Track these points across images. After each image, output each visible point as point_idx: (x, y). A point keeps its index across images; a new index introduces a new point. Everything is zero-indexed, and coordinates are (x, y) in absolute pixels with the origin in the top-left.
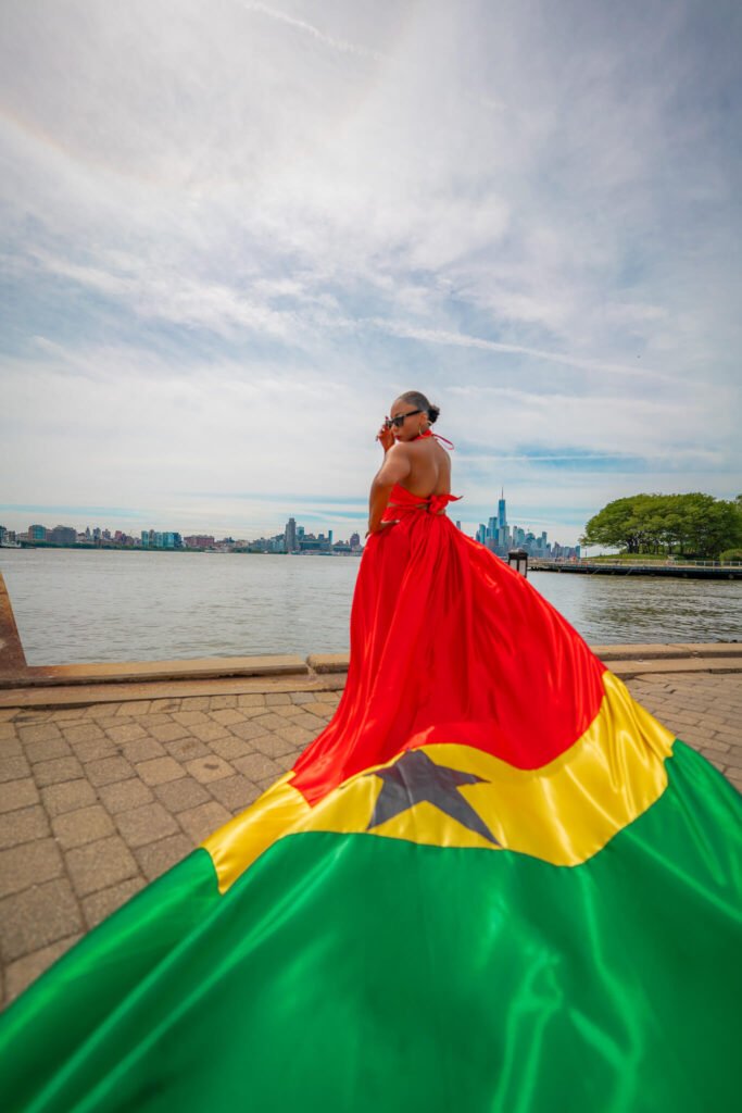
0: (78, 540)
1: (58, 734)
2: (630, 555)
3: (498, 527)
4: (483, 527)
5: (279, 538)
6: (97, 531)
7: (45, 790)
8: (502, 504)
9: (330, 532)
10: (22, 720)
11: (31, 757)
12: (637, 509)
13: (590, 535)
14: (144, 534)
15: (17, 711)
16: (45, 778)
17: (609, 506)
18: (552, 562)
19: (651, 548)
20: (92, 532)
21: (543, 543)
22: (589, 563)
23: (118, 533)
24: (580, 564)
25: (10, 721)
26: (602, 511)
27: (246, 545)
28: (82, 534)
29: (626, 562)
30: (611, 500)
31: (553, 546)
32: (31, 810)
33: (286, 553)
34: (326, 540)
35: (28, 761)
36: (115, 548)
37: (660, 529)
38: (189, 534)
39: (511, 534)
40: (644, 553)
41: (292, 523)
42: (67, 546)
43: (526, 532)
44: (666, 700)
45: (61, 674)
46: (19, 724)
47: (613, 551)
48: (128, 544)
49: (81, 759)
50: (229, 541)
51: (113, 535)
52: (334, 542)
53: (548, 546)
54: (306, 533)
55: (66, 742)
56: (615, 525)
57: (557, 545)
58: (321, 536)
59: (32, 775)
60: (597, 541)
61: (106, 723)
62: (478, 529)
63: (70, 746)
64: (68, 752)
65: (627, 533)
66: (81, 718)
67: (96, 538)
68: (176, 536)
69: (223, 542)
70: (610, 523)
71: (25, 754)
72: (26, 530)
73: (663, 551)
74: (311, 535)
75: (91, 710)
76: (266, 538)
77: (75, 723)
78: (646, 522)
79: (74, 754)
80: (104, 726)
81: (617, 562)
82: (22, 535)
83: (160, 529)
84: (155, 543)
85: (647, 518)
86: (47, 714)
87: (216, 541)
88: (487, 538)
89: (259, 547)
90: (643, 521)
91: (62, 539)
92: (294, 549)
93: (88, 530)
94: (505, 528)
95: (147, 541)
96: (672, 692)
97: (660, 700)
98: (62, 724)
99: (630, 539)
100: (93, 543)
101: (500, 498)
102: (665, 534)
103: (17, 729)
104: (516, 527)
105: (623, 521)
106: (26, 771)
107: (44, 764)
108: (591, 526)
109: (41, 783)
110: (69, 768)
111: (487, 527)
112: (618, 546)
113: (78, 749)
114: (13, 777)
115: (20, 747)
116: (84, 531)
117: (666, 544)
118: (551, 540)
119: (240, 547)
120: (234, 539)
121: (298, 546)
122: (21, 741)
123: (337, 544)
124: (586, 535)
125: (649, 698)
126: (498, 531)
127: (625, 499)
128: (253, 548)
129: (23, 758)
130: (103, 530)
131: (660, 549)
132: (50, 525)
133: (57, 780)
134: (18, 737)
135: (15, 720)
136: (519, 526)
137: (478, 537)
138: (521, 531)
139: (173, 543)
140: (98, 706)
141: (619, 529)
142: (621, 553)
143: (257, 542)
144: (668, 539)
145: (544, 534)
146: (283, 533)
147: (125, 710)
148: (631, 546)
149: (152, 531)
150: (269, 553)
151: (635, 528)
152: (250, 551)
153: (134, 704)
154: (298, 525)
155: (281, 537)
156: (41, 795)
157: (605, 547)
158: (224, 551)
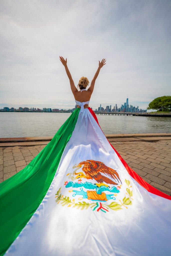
0: (29, 111)
1: (29, 151)
2: (160, 112)
3: (126, 105)
4: (122, 105)
6: (33, 108)
7: (27, 162)
8: (127, 99)
10: (21, 148)
11: (24, 156)
12: (162, 100)
13: (150, 107)
14: (43, 109)
15: (20, 147)
16: (27, 160)
17: (155, 99)
18: (140, 113)
19: (166, 110)
20: (32, 109)
21: (137, 109)
22: (149, 114)
23: (38, 109)
24: (146, 114)
25: (19, 149)
26: (153, 101)
27: (66, 111)
28: (30, 109)
29: (158, 113)
30: (156, 98)
31: (140, 110)
32: (25, 166)
35: (23, 156)
36: (37, 112)
37: (168, 105)
38: (53, 109)
39: (129, 107)
40: (164, 111)
42: (27, 112)
43: (133, 106)
44: (166, 146)
45: (28, 139)
46: (21, 149)
47: (155, 111)
48: (40, 111)
49: (34, 156)
50: (62, 110)
51: (37, 109)
53: (139, 110)
55: (31, 153)
56: (156, 104)
57: (141, 110)
59: (24, 159)
60: (152, 108)
61: (38, 149)
62: (121, 106)
63: (32, 154)
64: (31, 155)
65: (159, 106)
66: (33, 148)
67: (33, 110)
68: (51, 109)
69: (61, 110)
70: (155, 104)
71: (23, 155)
72: (18, 108)
73: (169, 110)
75: (35, 147)
76: (71, 109)
77: (32, 149)
78: (164, 103)
79: (32, 155)
80: (38, 150)
81: (156, 113)
82: (18, 110)
83: (47, 108)
84: (46, 111)
85: (165, 102)
86: (26, 147)
87: (59, 110)
88: (123, 108)
90: (163, 103)
91: (26, 110)
93: (31, 108)
94: (128, 105)
95: (44, 110)
96: (168, 144)
97: (164, 146)
98: (29, 149)
99: (160, 107)
100: (32, 111)
101: (127, 98)
102: (169, 106)
103: (21, 150)
105: (158, 103)
106: (23, 158)
107: (27, 157)
108: (150, 105)
109: (26, 161)
110: (32, 158)
111: (123, 105)
112: (157, 109)
113: (33, 154)
114: (21, 160)
115: (21, 154)
116: (30, 108)
117: (170, 109)
118: (139, 108)
119: (65, 111)
120: (64, 109)
122: (22, 152)
124: (148, 107)
125: (162, 146)
126: (126, 106)
127: (160, 97)
128: (68, 111)
129: (22, 156)
130: (34, 108)
131: (168, 110)
132: (23, 107)
133: (29, 160)
134: (21, 152)
135: (20, 148)
136: (132, 105)
137: (121, 108)
138: (132, 106)
139: (50, 111)
140: (37, 146)
141: (157, 105)
142: (158, 111)
143: (69, 110)
144: (170, 107)
145: (138, 107)
147: (42, 146)
148: (160, 109)
149: (45, 108)
151: (161, 105)
153: (44, 145)
155: (74, 109)
156: (26, 163)
157: (153, 109)
158: (61, 112)
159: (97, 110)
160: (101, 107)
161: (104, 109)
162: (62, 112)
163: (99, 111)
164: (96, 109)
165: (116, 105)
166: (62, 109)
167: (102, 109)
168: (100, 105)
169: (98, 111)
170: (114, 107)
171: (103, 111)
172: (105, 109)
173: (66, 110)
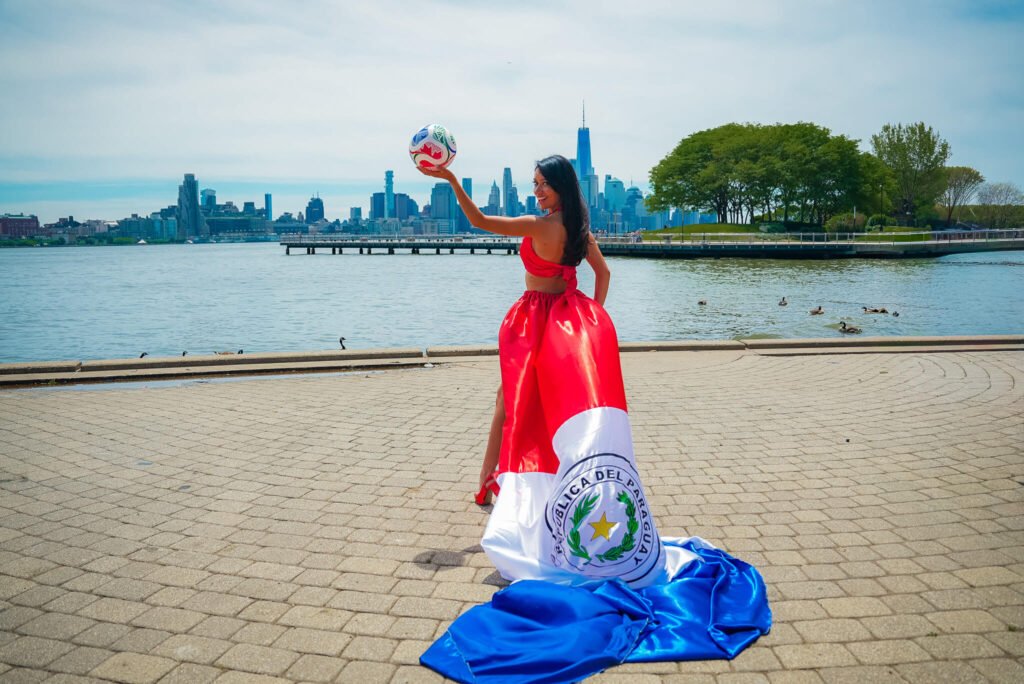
5: (166, 213)
9: (268, 198)
27: (101, 230)
33: (182, 242)
34: (261, 212)
39: (602, 189)
41: (190, 184)
43: (627, 187)
50: (68, 223)
52: (276, 215)
54: (220, 201)
58: (249, 206)
69: (56, 226)
74: (229, 204)
76: (144, 214)
87: (42, 224)
89: (129, 232)
92: (197, 233)
94: (591, 178)
101: (581, 125)
104: (609, 177)
119: (89, 233)
120: (80, 219)
121: (206, 227)
123: (281, 220)
128: (115, 234)
138: (618, 185)
143: (124, 224)
146: (176, 204)
150: (149, 243)
152: (111, 242)
154: (201, 188)
155: (170, 211)
158: (61, 243)
159: (365, 215)
160: (396, 191)
161: (421, 210)
162: (67, 238)
163: (380, 221)
164: (357, 212)
165: (507, 172)
166: (67, 216)
167: (405, 205)
168: (384, 176)
169: (371, 222)
170: (495, 189)
171: (412, 219)
172: (427, 209)
173: (98, 222)
